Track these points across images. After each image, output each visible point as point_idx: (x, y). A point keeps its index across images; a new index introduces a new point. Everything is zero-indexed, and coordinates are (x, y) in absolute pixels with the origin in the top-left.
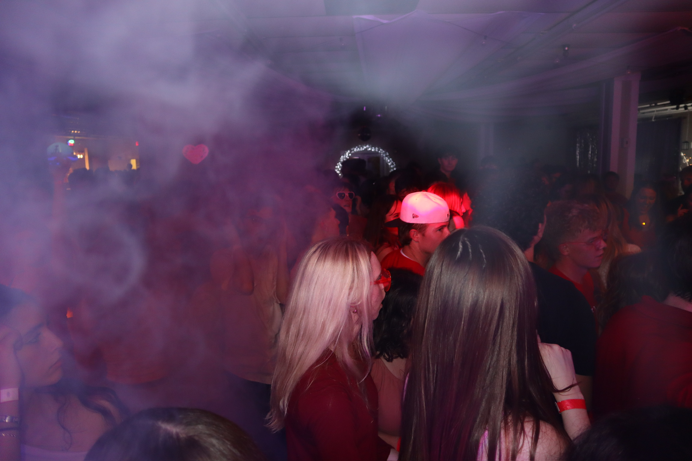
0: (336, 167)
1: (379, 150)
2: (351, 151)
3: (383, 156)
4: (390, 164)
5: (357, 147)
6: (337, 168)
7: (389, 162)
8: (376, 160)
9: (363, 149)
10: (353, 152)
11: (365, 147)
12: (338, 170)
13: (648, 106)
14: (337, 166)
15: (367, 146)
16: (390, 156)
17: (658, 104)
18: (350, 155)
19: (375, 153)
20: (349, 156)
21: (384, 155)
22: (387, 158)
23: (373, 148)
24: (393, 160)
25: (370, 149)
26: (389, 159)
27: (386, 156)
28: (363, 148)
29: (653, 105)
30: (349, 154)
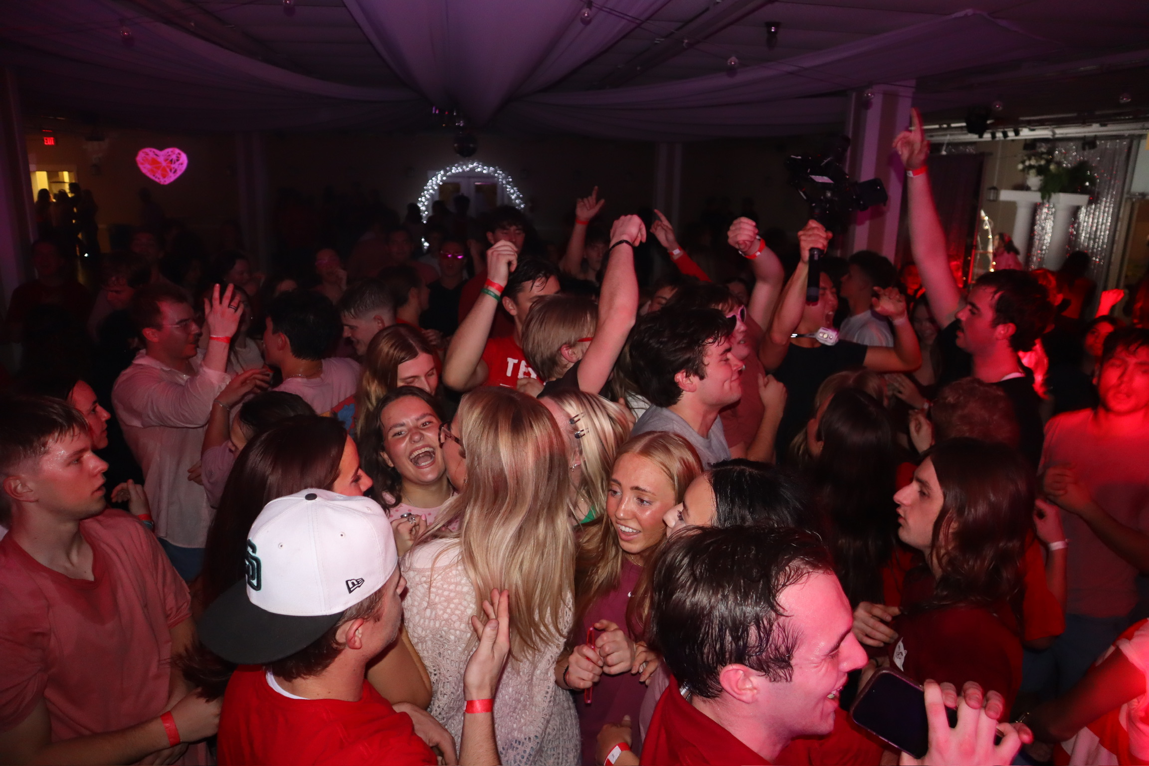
0: (420, 199)
1: (495, 172)
2: (446, 172)
3: (502, 182)
4: (513, 197)
5: (456, 165)
6: (422, 201)
7: (513, 194)
8: (490, 189)
9: (468, 169)
10: (449, 174)
11: (471, 166)
12: (424, 205)
13: (937, 126)
14: (421, 197)
15: (475, 164)
16: (515, 184)
17: (953, 125)
18: (444, 178)
19: (488, 176)
20: (442, 181)
21: (504, 182)
22: (508, 186)
23: (485, 167)
24: (519, 191)
25: (479, 170)
26: (512, 188)
27: (508, 183)
28: (467, 167)
29: (945, 126)
30: (442, 178)
